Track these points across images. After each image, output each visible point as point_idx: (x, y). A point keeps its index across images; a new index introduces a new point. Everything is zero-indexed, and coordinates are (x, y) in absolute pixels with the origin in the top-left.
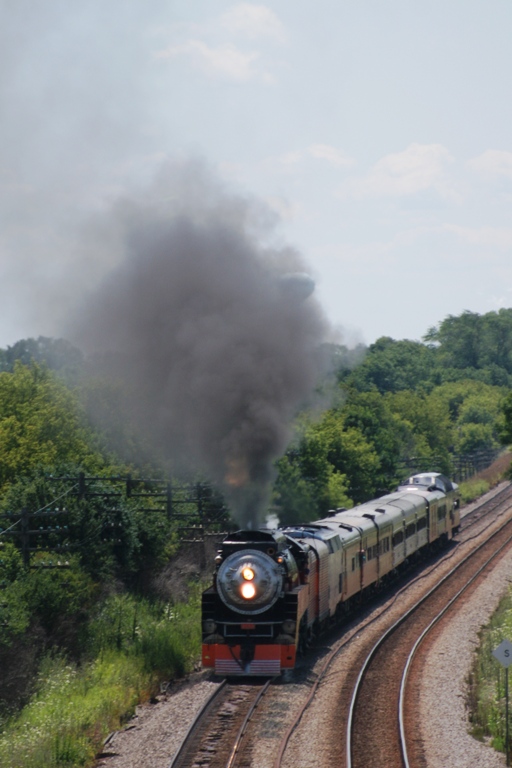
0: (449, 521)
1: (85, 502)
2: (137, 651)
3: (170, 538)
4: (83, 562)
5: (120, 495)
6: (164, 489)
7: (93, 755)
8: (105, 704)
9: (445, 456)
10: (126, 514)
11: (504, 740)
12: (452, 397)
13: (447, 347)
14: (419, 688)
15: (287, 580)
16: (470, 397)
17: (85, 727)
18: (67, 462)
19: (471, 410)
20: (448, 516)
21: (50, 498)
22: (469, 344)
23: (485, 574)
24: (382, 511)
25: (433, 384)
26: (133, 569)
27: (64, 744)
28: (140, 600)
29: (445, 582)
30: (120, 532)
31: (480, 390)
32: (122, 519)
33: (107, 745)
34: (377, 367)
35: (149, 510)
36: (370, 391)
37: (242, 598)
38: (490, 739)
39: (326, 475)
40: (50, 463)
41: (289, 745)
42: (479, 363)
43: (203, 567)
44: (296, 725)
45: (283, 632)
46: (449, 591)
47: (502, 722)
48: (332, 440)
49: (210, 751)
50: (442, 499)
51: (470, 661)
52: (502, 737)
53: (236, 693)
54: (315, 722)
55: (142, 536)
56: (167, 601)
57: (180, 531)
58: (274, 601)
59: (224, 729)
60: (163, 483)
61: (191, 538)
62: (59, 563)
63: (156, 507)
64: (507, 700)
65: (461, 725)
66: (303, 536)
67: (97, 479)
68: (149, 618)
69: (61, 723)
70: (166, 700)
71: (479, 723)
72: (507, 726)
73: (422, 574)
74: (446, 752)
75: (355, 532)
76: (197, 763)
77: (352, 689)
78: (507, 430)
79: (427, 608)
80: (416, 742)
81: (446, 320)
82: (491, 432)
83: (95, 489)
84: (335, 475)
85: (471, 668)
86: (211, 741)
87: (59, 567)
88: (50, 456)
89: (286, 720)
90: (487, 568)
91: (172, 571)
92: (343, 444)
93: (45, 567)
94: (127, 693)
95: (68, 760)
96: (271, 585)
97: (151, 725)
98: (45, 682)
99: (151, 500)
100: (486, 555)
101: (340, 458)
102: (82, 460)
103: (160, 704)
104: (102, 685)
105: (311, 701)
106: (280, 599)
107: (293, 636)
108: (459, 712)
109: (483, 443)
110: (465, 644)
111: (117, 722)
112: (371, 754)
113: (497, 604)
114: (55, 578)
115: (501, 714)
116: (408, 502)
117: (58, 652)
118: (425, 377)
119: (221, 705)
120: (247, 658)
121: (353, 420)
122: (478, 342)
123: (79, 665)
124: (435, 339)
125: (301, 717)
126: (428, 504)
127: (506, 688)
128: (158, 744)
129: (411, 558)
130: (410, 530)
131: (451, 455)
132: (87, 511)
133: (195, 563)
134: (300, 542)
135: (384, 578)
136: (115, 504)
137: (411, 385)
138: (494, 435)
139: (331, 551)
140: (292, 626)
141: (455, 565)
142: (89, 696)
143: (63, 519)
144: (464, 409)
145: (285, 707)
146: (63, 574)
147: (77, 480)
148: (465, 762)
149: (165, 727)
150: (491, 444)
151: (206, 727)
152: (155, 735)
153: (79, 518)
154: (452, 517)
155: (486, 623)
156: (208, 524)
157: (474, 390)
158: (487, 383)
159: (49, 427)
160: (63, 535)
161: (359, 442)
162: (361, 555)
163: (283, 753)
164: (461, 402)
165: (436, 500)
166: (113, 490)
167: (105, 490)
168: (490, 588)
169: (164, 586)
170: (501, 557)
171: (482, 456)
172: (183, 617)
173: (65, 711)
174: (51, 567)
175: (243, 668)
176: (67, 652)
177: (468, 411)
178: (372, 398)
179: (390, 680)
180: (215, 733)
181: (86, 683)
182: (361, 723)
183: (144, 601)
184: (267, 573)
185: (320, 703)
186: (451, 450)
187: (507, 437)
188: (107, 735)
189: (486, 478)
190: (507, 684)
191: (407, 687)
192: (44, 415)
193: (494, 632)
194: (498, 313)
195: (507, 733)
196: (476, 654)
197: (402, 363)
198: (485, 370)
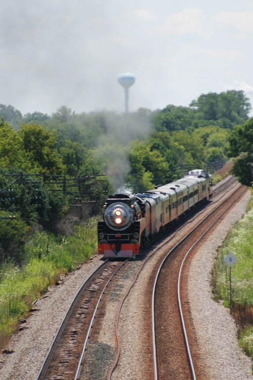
0: (207, 192)
1: (23, 186)
2: (49, 260)
3: (65, 204)
4: (22, 216)
5: (40, 183)
6: (62, 180)
7: (27, 310)
8: (33, 285)
9: (200, 163)
10: (43, 192)
11: (229, 302)
12: (204, 134)
13: (200, 110)
14: (188, 277)
15: (135, 215)
16: (213, 134)
17: (23, 297)
18: (14, 167)
19: (213, 140)
20: (207, 189)
21: (5, 184)
22: (212, 108)
23: (220, 221)
24: (179, 186)
25: (194, 128)
26: (47, 219)
27: (13, 305)
28: (50, 234)
29: (200, 225)
30: (40, 201)
31: (217, 130)
32: (41, 195)
33: (34, 305)
34: (168, 119)
35: (55, 190)
36: (163, 131)
37: (116, 223)
38: (222, 302)
39: (142, 173)
40: (6, 167)
41: (123, 305)
42: (216, 117)
43: (81, 218)
44: (127, 295)
45: (134, 238)
46: (203, 229)
47: (228, 293)
48: (145, 155)
49: (85, 308)
50: (204, 181)
51: (212, 263)
52: (228, 300)
53: (98, 280)
54: (136, 293)
55: (51, 203)
56: (64, 235)
57: (70, 201)
58: (130, 224)
59: (92, 297)
60: (61, 177)
61: (75, 204)
62: (10, 216)
63: (58, 189)
64: (231, 283)
65: (208, 294)
66: (144, 197)
67: (29, 175)
68: (54, 243)
69: (11, 295)
70: (63, 283)
71: (217, 294)
72: (231, 295)
73: (189, 221)
74: (200, 308)
75: (167, 196)
76: (79, 314)
77: (155, 277)
78: (231, 150)
79: (191, 238)
80: (186, 303)
81: (200, 96)
82: (223, 151)
83: (28, 180)
84: (146, 173)
85: (213, 267)
86: (85, 303)
87: (10, 218)
88: (5, 164)
89: (122, 293)
90: (221, 218)
91: (66, 220)
92: (150, 157)
93: (3, 218)
94: (44, 280)
95: (15, 313)
96: (128, 218)
97: (56, 295)
98: (4, 275)
99: (55, 185)
100: (220, 212)
101: (148, 165)
102: (21, 165)
103: (60, 286)
104: (32, 276)
105: (134, 283)
106: (132, 223)
107: (138, 240)
108: (207, 288)
109: (219, 157)
110: (210, 255)
111: (39, 294)
112: (164, 309)
113: (226, 236)
114: (8, 224)
115: (228, 289)
116: (190, 182)
117: (10, 260)
118: (190, 124)
119: (90, 285)
120: (118, 249)
121: (156, 145)
122: (216, 106)
123: (20, 266)
124: (196, 106)
125: (130, 291)
126: (198, 183)
127: (230, 277)
128: (59, 305)
129: (191, 208)
130: (191, 195)
131: (203, 163)
132: (24, 191)
133: (77, 216)
134: (142, 199)
135: (179, 216)
136: (38, 187)
138: (224, 153)
139: (157, 203)
140: (138, 235)
141: (205, 216)
142: (26, 281)
143: (12, 195)
144: (210, 139)
145: (122, 286)
146: (12, 222)
147: (19, 176)
148: (210, 313)
149: (63, 296)
150: (223, 157)
151: (83, 296)
152: (58, 301)
153: (20, 194)
154: (209, 190)
155: (220, 245)
156: (83, 197)
157: (215, 131)
158: (221, 127)
159: (5, 149)
160: (12, 202)
161: (158, 156)
162: (170, 206)
163: (121, 309)
164: (208, 136)
165: (202, 182)
166: (37, 180)
167: (33, 181)
168: (222, 227)
169: (62, 228)
170: (228, 213)
171: (218, 163)
172: (71, 242)
173: (14, 289)
174: (7, 218)
175: (116, 254)
176: (14, 260)
177: (211, 141)
178: (164, 134)
179: (173, 273)
180: (87, 299)
181: (24, 275)
182: (159, 294)
183: (52, 234)
184: (126, 212)
185: (139, 285)
186: (203, 160)
187: (231, 154)
188: (34, 300)
189: (220, 174)
190: (230, 274)
191: (182, 276)
192: (3, 143)
193: (224, 249)
194: (226, 93)
195: (231, 298)
196: (215, 260)
197: (179, 118)
198: (220, 121)
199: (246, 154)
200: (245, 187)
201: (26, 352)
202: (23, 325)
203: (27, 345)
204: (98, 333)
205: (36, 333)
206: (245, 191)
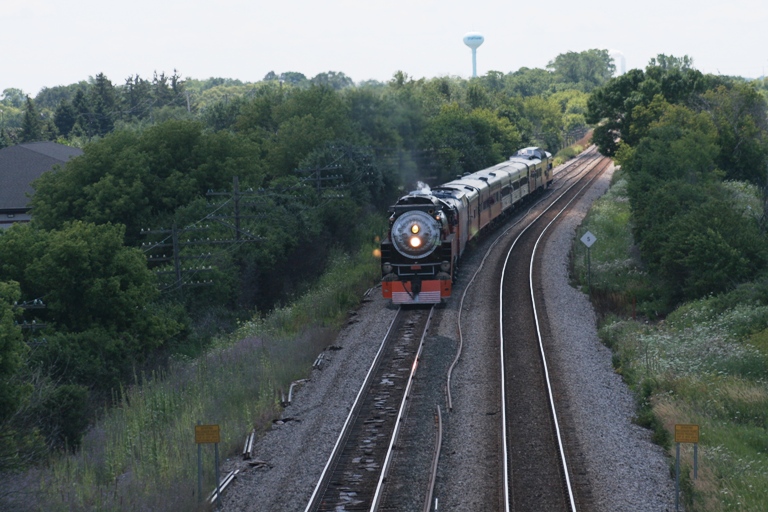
1: (352, 161)
4: (352, 195)
5: (372, 157)
7: (358, 301)
8: (365, 273)
10: (376, 168)
11: (588, 287)
12: (562, 99)
13: (560, 72)
15: (442, 232)
16: (572, 99)
17: (354, 286)
19: (573, 106)
20: (543, 175)
21: (332, 160)
22: (571, 70)
24: (493, 174)
25: (551, 93)
26: (380, 199)
27: (342, 296)
30: (372, 178)
31: (578, 95)
32: (373, 171)
33: (367, 296)
34: (521, 83)
36: (516, 96)
37: (411, 247)
38: (580, 287)
42: (577, 80)
45: (441, 271)
47: (587, 278)
48: (492, 124)
50: (538, 164)
51: (570, 245)
55: (385, 180)
58: (434, 248)
62: (338, 196)
64: (589, 266)
65: (564, 280)
69: (340, 284)
71: (575, 279)
72: (590, 279)
74: (556, 295)
75: (475, 191)
78: (590, 116)
81: (558, 56)
83: (358, 154)
85: (570, 249)
87: (338, 198)
92: (499, 126)
93: (330, 198)
95: (344, 304)
96: (432, 237)
98: (332, 262)
99: (390, 159)
106: (438, 246)
107: (449, 273)
108: (564, 273)
109: (579, 125)
110: (568, 236)
111: (372, 283)
112: (513, 297)
113: (586, 214)
114: (336, 204)
115: (586, 273)
116: (514, 168)
117: (339, 245)
118: (547, 88)
120: (416, 291)
122: (577, 68)
123: (351, 252)
124: (552, 67)
126: (528, 168)
127: (589, 259)
129: (516, 203)
131: (562, 132)
132: (354, 166)
136: (370, 162)
137: (539, 92)
138: (584, 119)
140: (448, 266)
142: (357, 269)
143: (338, 171)
144: (569, 105)
146: (340, 202)
147: (347, 149)
148: (566, 300)
150: (583, 125)
153: (349, 171)
154: (547, 175)
155: (580, 224)
157: (575, 95)
158: (581, 91)
160: (340, 180)
161: (507, 125)
164: (567, 102)
165: (533, 166)
166: (368, 154)
167: (364, 155)
168: (583, 205)
171: (579, 132)
173: (343, 278)
174: (334, 198)
175: (413, 298)
176: (344, 245)
177: (571, 107)
181: (355, 263)
184: (429, 228)
186: (562, 129)
187: (591, 120)
189: (582, 144)
190: (589, 257)
195: (590, 283)
196: (573, 241)
197: (534, 81)
198: (580, 84)
199: (607, 119)
200: (607, 160)
201: (354, 349)
202: (352, 318)
203: (357, 341)
204: (438, 325)
205: (368, 325)
206: (608, 164)
